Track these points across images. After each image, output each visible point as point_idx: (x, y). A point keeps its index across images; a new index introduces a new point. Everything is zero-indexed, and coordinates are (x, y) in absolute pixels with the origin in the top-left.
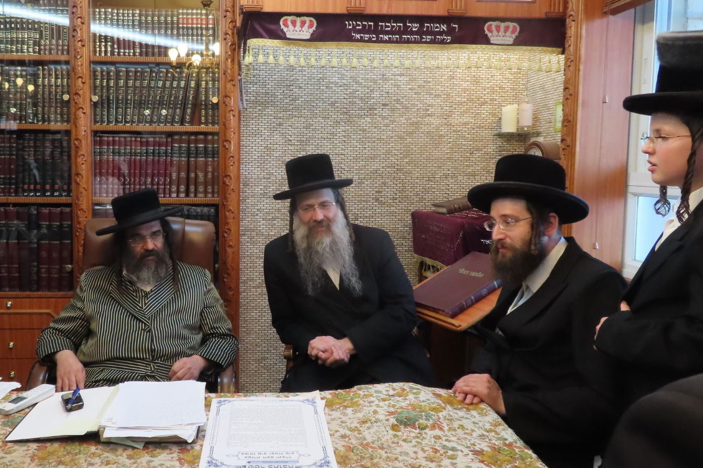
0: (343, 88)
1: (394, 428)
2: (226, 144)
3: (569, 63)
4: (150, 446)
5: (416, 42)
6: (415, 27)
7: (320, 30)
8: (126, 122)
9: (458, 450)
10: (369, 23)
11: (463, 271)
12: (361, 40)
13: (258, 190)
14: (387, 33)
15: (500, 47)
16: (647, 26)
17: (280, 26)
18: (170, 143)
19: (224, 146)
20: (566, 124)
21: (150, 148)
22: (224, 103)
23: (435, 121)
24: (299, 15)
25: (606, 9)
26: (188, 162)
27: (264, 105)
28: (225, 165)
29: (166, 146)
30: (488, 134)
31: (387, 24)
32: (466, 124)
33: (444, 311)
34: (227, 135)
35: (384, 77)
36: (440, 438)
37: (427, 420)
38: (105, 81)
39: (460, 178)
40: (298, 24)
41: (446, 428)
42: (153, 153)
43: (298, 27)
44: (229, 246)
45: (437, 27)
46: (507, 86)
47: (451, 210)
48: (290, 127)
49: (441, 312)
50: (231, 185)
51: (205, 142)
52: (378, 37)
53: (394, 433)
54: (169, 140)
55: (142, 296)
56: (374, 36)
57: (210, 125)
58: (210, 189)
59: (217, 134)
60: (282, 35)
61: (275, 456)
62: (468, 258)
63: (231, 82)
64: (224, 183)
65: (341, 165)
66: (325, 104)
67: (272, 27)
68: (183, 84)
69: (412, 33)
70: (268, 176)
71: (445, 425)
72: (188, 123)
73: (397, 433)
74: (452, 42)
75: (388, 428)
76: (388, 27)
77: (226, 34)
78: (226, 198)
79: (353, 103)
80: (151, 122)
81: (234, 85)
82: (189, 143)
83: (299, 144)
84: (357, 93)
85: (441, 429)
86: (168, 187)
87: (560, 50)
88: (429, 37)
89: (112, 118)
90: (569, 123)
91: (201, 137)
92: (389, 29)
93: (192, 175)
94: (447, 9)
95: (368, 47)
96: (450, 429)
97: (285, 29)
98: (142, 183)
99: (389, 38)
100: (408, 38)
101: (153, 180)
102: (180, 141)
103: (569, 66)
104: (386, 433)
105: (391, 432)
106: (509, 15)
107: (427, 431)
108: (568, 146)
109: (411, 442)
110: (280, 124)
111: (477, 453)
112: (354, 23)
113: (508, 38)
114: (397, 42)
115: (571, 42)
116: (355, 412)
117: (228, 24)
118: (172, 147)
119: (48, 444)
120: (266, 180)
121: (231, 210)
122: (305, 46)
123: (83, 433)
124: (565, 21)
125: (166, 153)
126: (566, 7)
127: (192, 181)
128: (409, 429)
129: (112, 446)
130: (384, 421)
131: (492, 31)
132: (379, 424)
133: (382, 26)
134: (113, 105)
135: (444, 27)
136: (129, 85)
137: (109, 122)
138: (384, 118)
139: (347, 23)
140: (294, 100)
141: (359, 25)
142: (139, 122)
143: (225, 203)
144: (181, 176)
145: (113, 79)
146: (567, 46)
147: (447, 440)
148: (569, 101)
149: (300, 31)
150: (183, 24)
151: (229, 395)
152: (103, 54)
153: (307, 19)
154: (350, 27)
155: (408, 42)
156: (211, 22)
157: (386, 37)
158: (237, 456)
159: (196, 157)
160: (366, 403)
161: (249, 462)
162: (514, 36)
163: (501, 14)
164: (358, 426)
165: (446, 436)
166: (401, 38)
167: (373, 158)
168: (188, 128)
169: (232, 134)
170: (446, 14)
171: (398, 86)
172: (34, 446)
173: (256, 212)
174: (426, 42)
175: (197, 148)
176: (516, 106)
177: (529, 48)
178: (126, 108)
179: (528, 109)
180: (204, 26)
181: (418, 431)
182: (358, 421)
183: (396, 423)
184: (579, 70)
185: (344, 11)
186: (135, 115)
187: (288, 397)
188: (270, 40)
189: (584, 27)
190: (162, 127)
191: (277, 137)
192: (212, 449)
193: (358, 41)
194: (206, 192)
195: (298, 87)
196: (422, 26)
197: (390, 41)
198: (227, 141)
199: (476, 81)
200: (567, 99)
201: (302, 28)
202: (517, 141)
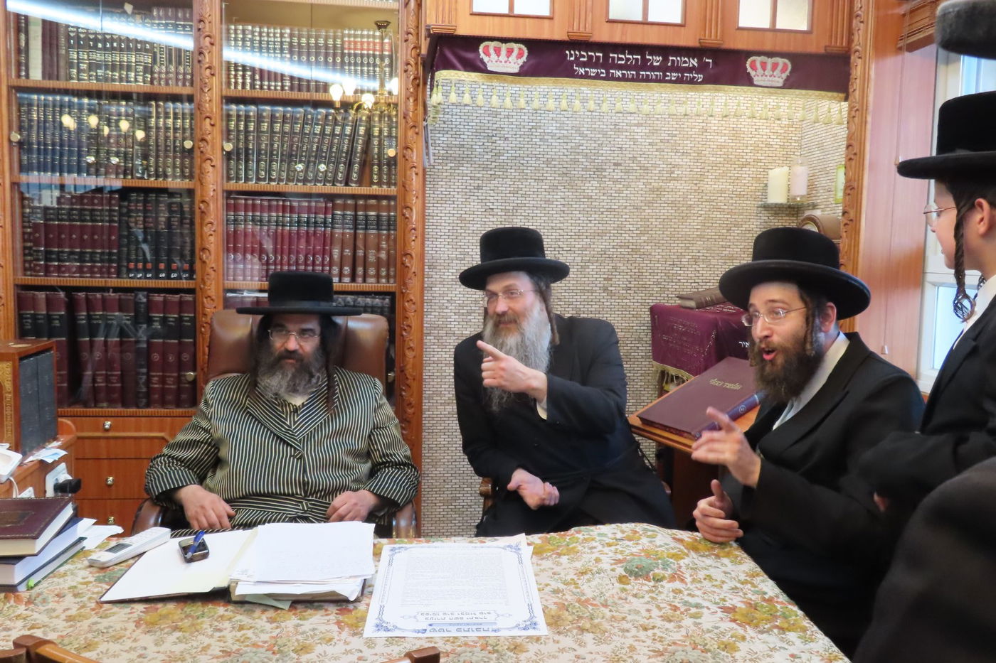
0: (562, 141)
1: (621, 579)
2: (407, 212)
3: (853, 113)
5: (657, 81)
6: (656, 60)
7: (532, 62)
8: (271, 180)
9: (703, 607)
10: (597, 54)
11: (715, 382)
12: (586, 76)
13: (448, 274)
14: (620, 67)
15: (766, 90)
16: (951, 67)
17: (480, 55)
18: (331, 211)
19: (404, 215)
20: (849, 191)
21: (303, 215)
22: (404, 156)
23: (682, 187)
24: (504, 40)
25: (900, 44)
26: (355, 235)
27: (459, 161)
28: (404, 239)
29: (325, 213)
30: (751, 205)
31: (620, 56)
32: (722, 191)
33: (690, 433)
34: (408, 199)
35: (616, 128)
36: (680, 592)
37: (664, 569)
38: (242, 123)
39: (714, 262)
40: (504, 52)
41: (689, 580)
42: (308, 222)
43: (503, 57)
44: (408, 348)
45: (685, 62)
46: (776, 142)
47: (702, 303)
48: (492, 192)
49: (686, 434)
50: (412, 266)
51: (378, 208)
52: (608, 73)
53: (622, 586)
54: (330, 205)
55: (291, 412)
56: (603, 71)
57: (385, 187)
58: (384, 272)
59: (394, 198)
60: (483, 67)
61: (465, 617)
62: (722, 366)
63: (413, 129)
64: (403, 264)
65: (559, 243)
66: (539, 162)
67: (470, 55)
68: (348, 130)
69: (653, 68)
71: (687, 575)
72: (356, 182)
73: (625, 586)
74: (705, 82)
75: (614, 580)
76: (622, 59)
77: (408, 64)
78: (405, 284)
79: (575, 161)
80: (305, 181)
81: (417, 134)
82: (356, 208)
84: (581, 147)
85: (682, 581)
86: (328, 268)
87: (842, 95)
88: (675, 74)
89: (252, 174)
90: (853, 190)
91: (373, 202)
92: (623, 62)
93: (360, 253)
94: (698, 38)
95: (595, 85)
96: (694, 581)
97: (486, 59)
98: (291, 262)
99: (622, 74)
100: (647, 75)
101: (306, 259)
102: (345, 207)
103: (854, 117)
104: (611, 586)
105: (618, 585)
106: (778, 49)
107: (664, 583)
108: (851, 220)
109: (643, 597)
110: (478, 188)
111: (727, 610)
112: (577, 53)
113: (777, 79)
114: (632, 80)
115: (856, 85)
116: (572, 560)
117: (409, 52)
118: (333, 214)
121: (411, 300)
122: (512, 82)
123: (208, 590)
124: (849, 58)
125: (325, 222)
126: (850, 40)
127: (360, 261)
128: (641, 581)
129: (246, 606)
130: (609, 572)
131: (755, 67)
132: (602, 575)
133: (613, 58)
134: (254, 157)
135: (694, 62)
136: (275, 130)
137: (247, 179)
138: (616, 181)
139: (567, 52)
140: (499, 155)
141: (584, 56)
142: (289, 180)
143: (404, 291)
144: (345, 254)
145: (254, 122)
146: (851, 90)
147: (689, 595)
148: (853, 163)
149: (506, 62)
150: (350, 49)
151: (406, 540)
152: (240, 87)
153: (516, 46)
154: (572, 59)
155: (647, 80)
156: (387, 47)
157: (619, 73)
158: (415, 617)
159: (366, 229)
160: (586, 549)
161: (430, 625)
162: (784, 76)
163: (768, 47)
164: (575, 578)
165: (688, 589)
166: (638, 74)
167: (601, 234)
168: (354, 189)
169: (414, 198)
170: (697, 44)
171: (635, 141)
172: (141, 607)
173: (446, 305)
174: (670, 81)
175: (366, 216)
176: (786, 169)
177: (804, 92)
178: (271, 161)
179: (801, 172)
180: (377, 53)
181: (652, 583)
182: (575, 572)
183: (624, 573)
184: (866, 122)
185: (565, 38)
186: (284, 171)
187: (486, 543)
188: (466, 73)
189: (873, 67)
190: (319, 188)
191: (474, 205)
192: (382, 608)
193: (581, 77)
194: (378, 276)
195: (503, 139)
196: (666, 59)
197: (624, 79)
198: (407, 207)
200: (851, 159)
201: (508, 57)
202: (787, 215)
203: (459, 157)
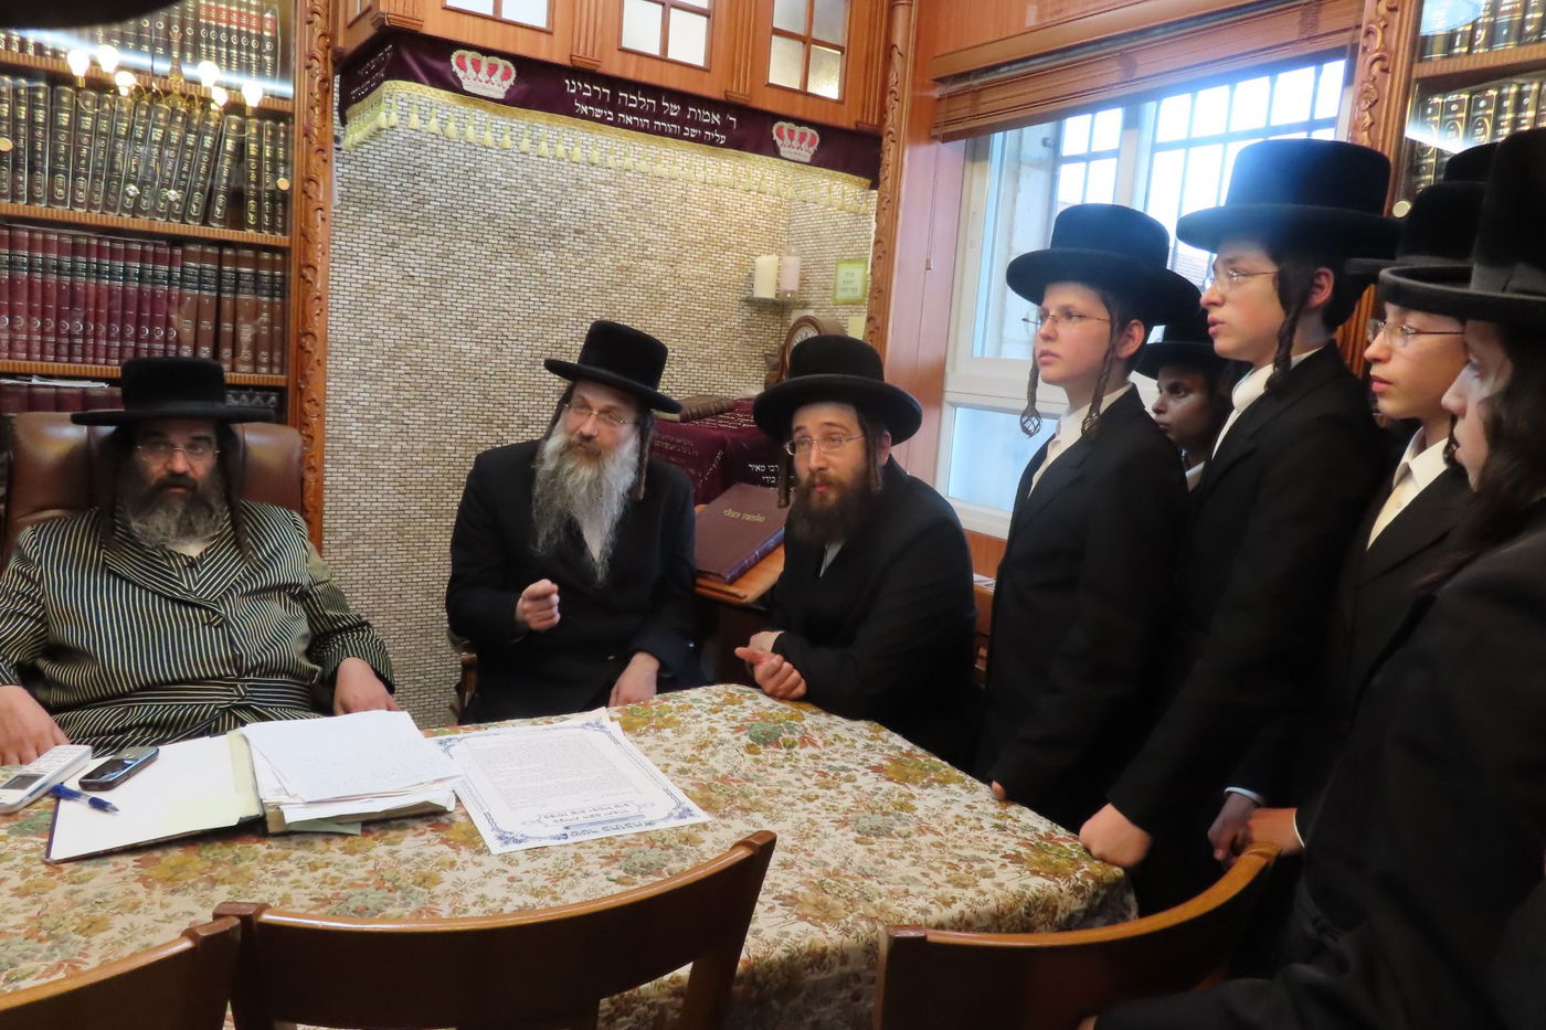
0: (508, 192)
1: (750, 749)
2: (308, 273)
3: (884, 205)
4: (372, 828)
5: (674, 136)
6: (674, 109)
7: (523, 87)
8: (74, 204)
9: (850, 770)
10: (604, 90)
11: (730, 513)
12: (589, 117)
13: (348, 364)
14: (631, 112)
15: (793, 164)
16: (977, 166)
17: (451, 66)
18: (179, 260)
19: (303, 277)
20: (876, 295)
21: (133, 264)
22: (305, 192)
23: (657, 269)
24: (486, 52)
25: (935, 132)
26: (219, 300)
27: (366, 204)
28: (304, 312)
29: (171, 264)
30: (732, 297)
31: (631, 97)
32: (701, 278)
33: (719, 575)
34: (310, 255)
35: (579, 184)
36: (818, 757)
37: (791, 733)
38: (24, 108)
39: (690, 365)
40: (484, 69)
41: (820, 743)
42: (141, 276)
43: (483, 74)
44: (309, 469)
45: (706, 117)
46: (762, 223)
47: (687, 416)
48: (412, 252)
50: (315, 351)
51: (257, 263)
52: (616, 116)
53: (754, 757)
54: (178, 252)
55: (184, 567)
56: (610, 113)
57: (266, 232)
58: (264, 356)
59: (284, 251)
60: (455, 83)
61: (602, 813)
62: (733, 492)
63: (320, 153)
64: (301, 347)
65: (503, 330)
66: (478, 218)
67: (438, 65)
68: (208, 142)
69: (670, 119)
70: (369, 340)
71: (816, 738)
72: (220, 221)
73: (757, 756)
74: (727, 145)
75: (742, 751)
76: (633, 101)
77: (313, 57)
78: (304, 377)
79: (527, 222)
80: (136, 211)
81: (325, 161)
82: (220, 260)
83: (428, 284)
84: (533, 204)
85: (814, 744)
86: (174, 347)
87: (868, 182)
88: (694, 131)
89: (40, 191)
90: (881, 293)
91: (248, 253)
92: (635, 106)
93: (227, 327)
94: (723, 90)
95: (600, 130)
96: (825, 743)
97: (461, 74)
98: (113, 335)
99: (633, 121)
101: (138, 331)
102: (203, 257)
103: (885, 209)
104: (742, 759)
105: (747, 756)
106: (809, 116)
107: (796, 749)
108: (878, 328)
109: (783, 767)
110: (393, 245)
111: (878, 769)
112: (579, 84)
113: (804, 153)
114: (645, 130)
115: (887, 173)
116: (678, 733)
117: (315, 40)
118: (183, 267)
119: (157, 854)
120: (364, 347)
121: (314, 400)
122: (495, 112)
123: (234, 822)
124: (881, 139)
125: (170, 278)
126: (883, 120)
127: (226, 340)
128: (772, 749)
129: (295, 839)
130: (734, 742)
131: (781, 131)
132: (726, 746)
133: (623, 98)
134: (44, 164)
135: (716, 118)
136: (84, 126)
137: (32, 199)
138: (577, 254)
139: (567, 81)
140: (422, 202)
141: (587, 91)
142: (107, 207)
143: (303, 387)
144: (203, 327)
145: (45, 109)
146: (882, 178)
147: (829, 759)
148: (882, 261)
149: (487, 82)
150: (209, 18)
151: (447, 730)
153: (501, 63)
154: (573, 91)
155: (662, 133)
156: (269, 25)
157: (629, 119)
158: (539, 821)
159: (236, 292)
160: (689, 719)
161: (567, 828)
162: (812, 150)
163: (798, 113)
164: (694, 752)
165: (824, 754)
166: (652, 124)
167: (557, 321)
168: (217, 231)
169: (320, 254)
170: (721, 96)
171: (601, 203)
172: (128, 861)
173: (345, 407)
174: (689, 139)
175: (238, 274)
176: (774, 258)
177: (831, 172)
178: (76, 175)
179: (793, 263)
180: (254, 32)
181: (784, 750)
182: (692, 746)
183: (751, 742)
184: (897, 217)
185: (565, 61)
186: (98, 193)
187: (552, 723)
188: (432, 89)
189: (907, 153)
190: (161, 224)
191: (387, 269)
192: (488, 816)
193: (583, 117)
194: (255, 363)
195: (429, 180)
196: (684, 110)
197: (634, 127)
198: (308, 266)
199: (719, 209)
200: (880, 257)
201: (490, 76)
202: (771, 313)
203: (365, 198)
